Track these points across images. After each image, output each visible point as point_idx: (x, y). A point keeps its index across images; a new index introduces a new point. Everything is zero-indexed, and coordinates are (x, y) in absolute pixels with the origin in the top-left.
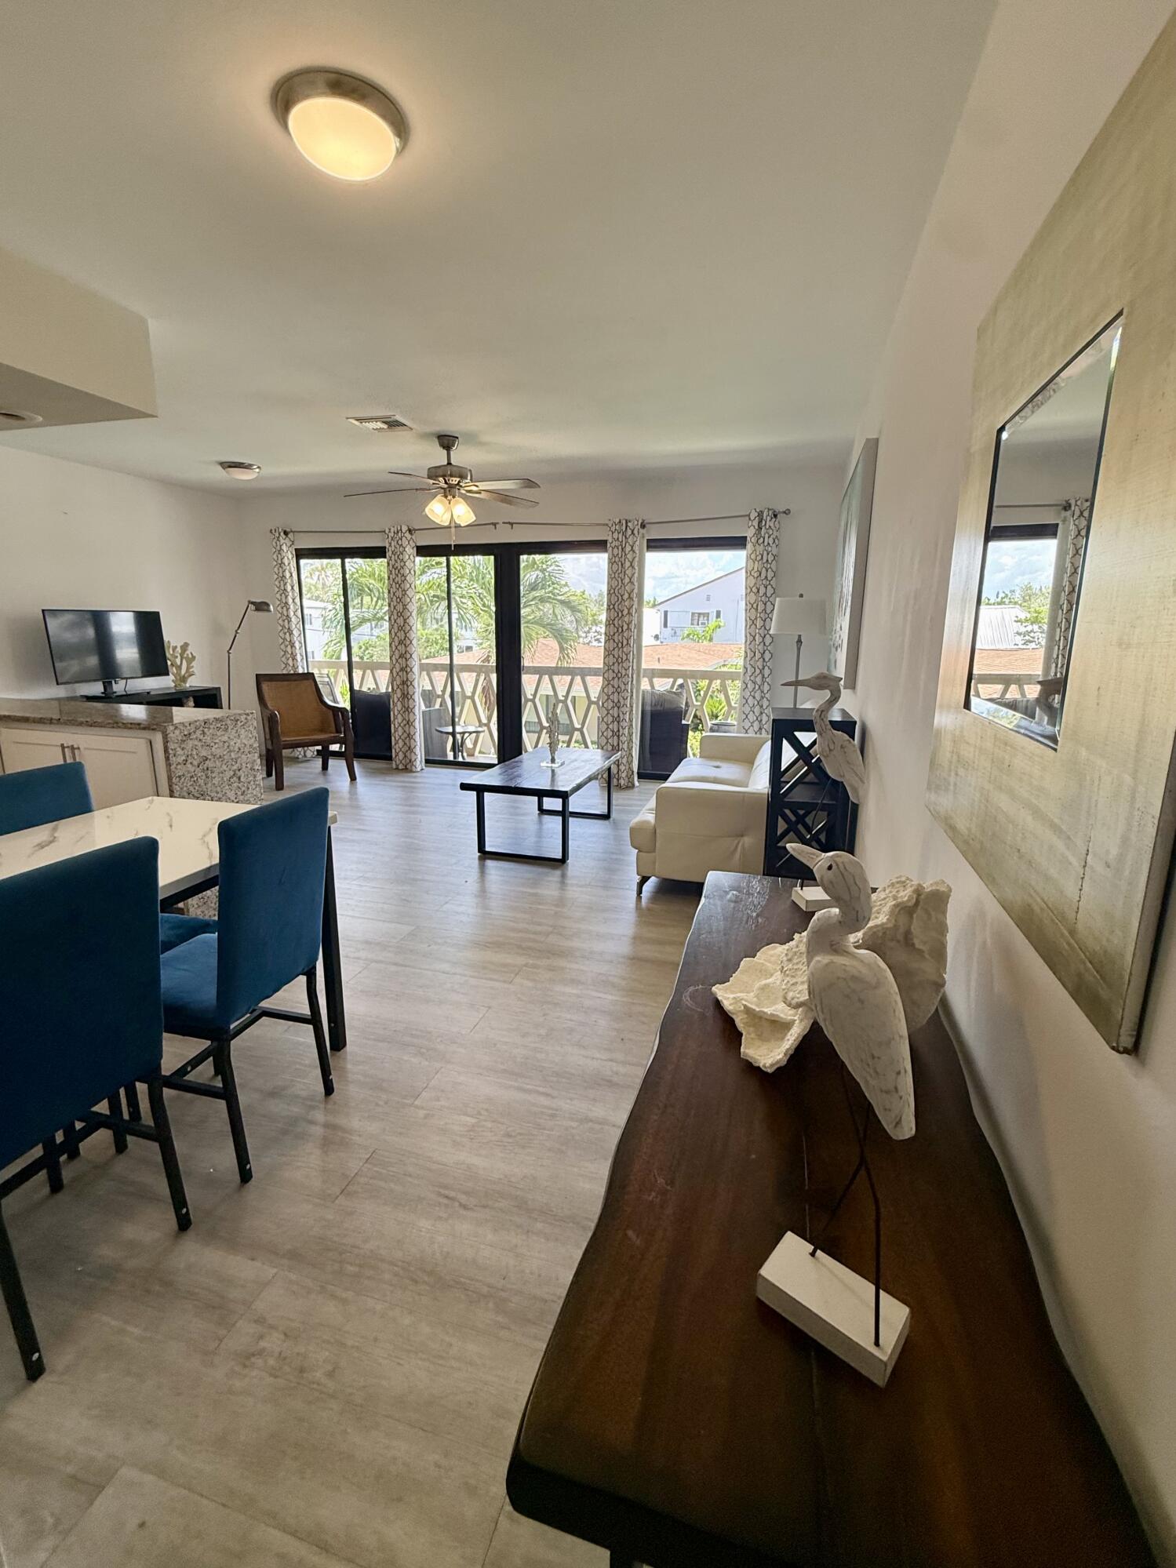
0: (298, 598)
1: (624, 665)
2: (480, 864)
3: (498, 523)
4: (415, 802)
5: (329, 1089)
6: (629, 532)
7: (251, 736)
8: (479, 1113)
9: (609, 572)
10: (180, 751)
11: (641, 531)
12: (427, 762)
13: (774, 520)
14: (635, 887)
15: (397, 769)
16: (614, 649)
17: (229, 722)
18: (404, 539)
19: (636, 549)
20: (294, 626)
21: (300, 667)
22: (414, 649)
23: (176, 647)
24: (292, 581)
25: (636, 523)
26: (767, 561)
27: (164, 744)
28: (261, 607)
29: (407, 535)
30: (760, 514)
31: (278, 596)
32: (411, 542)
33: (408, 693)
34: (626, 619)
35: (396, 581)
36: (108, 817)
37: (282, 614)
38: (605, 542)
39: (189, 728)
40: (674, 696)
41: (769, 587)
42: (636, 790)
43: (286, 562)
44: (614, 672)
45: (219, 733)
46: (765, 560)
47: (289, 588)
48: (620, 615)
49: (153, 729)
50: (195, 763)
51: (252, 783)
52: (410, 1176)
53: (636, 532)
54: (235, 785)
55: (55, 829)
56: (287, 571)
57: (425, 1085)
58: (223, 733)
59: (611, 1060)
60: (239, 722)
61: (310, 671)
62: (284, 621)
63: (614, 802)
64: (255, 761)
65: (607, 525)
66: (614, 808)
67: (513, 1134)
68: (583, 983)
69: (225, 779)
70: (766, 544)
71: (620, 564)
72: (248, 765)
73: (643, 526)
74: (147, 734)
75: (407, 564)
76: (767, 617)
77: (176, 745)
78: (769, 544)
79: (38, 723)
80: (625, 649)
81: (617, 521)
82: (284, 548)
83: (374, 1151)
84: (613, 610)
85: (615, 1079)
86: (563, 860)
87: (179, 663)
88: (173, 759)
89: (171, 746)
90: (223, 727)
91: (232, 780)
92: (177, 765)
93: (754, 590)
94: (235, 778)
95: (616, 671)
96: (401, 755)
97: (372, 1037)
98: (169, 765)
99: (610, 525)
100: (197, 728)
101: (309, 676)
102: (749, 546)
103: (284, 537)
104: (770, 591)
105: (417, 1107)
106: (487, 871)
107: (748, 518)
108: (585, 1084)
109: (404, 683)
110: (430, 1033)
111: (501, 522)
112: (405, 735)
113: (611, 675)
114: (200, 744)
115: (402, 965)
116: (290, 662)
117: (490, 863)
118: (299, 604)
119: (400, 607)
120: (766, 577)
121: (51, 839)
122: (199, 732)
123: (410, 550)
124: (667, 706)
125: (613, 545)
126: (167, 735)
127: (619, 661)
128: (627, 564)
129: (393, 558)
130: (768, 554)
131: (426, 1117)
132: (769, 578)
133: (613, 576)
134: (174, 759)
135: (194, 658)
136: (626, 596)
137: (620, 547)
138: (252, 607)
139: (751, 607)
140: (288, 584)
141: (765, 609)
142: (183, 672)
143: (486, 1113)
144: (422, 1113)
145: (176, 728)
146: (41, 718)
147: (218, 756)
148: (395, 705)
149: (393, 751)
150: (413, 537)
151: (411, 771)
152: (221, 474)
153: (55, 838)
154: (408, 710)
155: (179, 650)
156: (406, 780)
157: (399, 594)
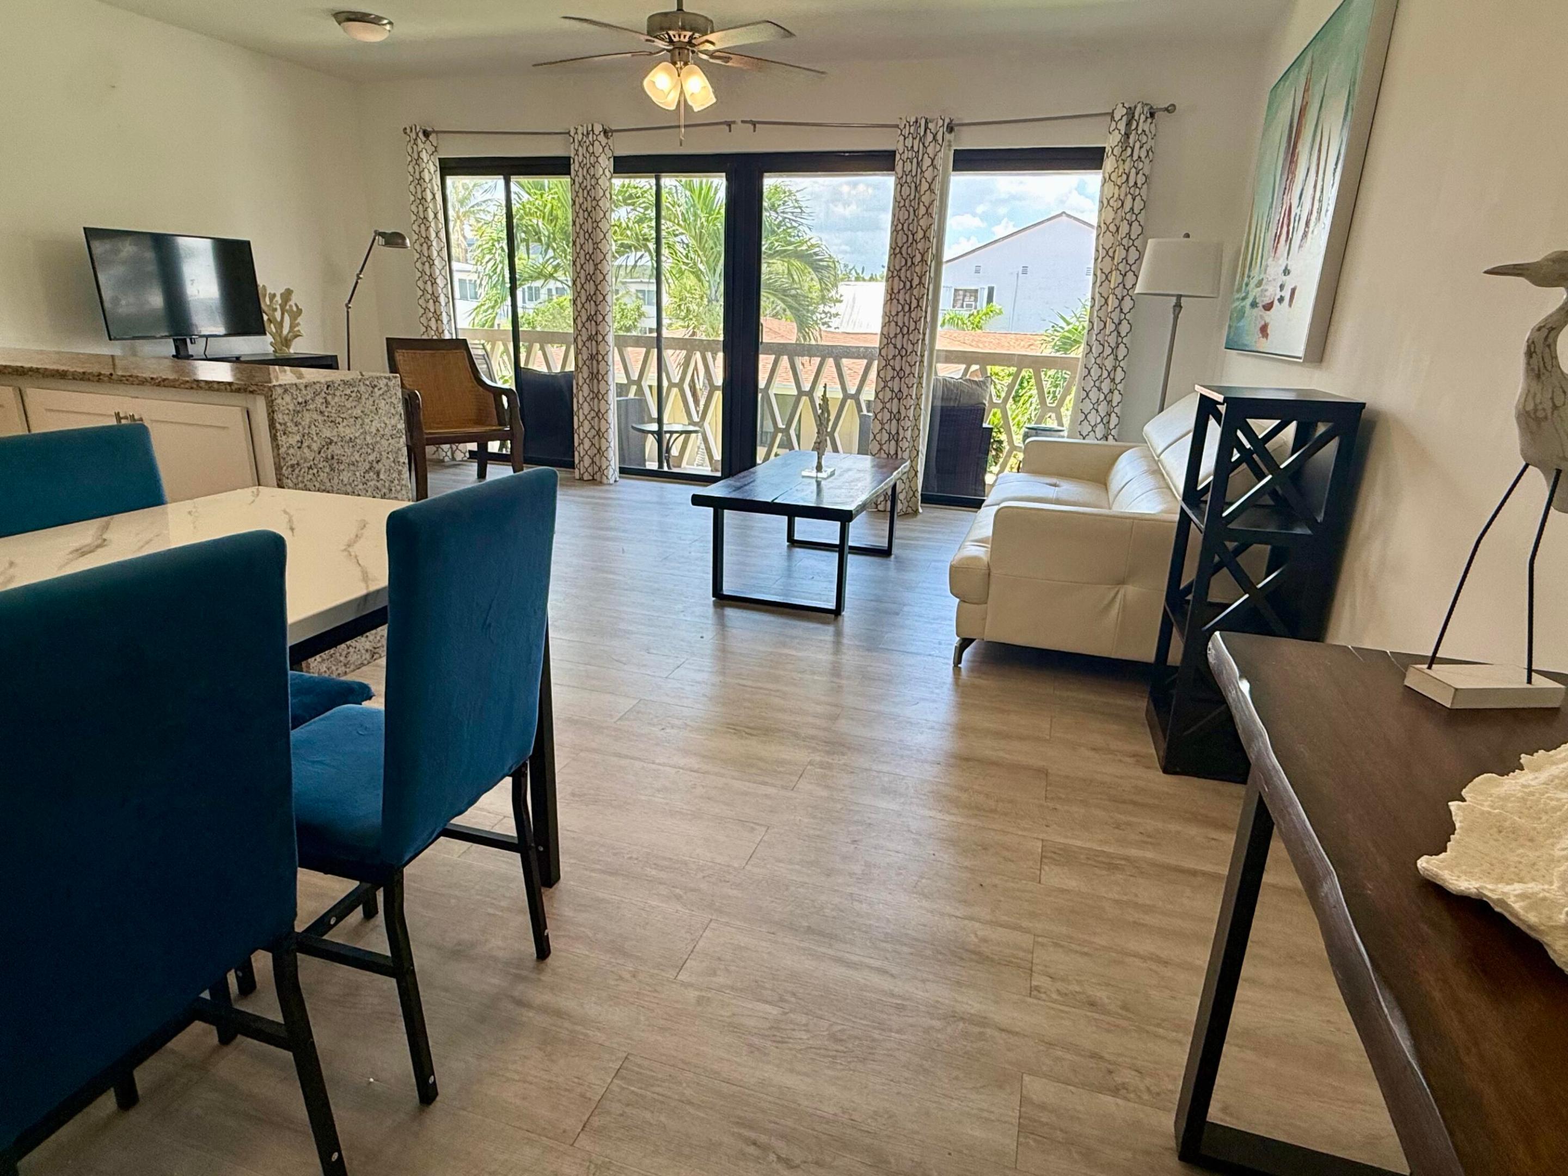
0: (443, 231)
1: (911, 337)
2: (716, 613)
3: (734, 122)
4: (612, 524)
5: (543, 950)
6: (930, 137)
7: (393, 411)
8: (782, 1000)
9: (895, 198)
10: (291, 427)
11: (947, 136)
12: (623, 471)
13: (1149, 120)
14: (951, 654)
15: (581, 479)
16: (897, 315)
17: (362, 389)
18: (596, 143)
19: (938, 162)
20: (437, 272)
21: (446, 332)
22: (608, 309)
23: (274, 295)
24: (435, 206)
25: (941, 122)
26: (1136, 183)
27: (269, 414)
28: (394, 240)
29: (602, 138)
30: (1131, 113)
31: (415, 227)
32: (607, 149)
33: (598, 373)
34: (918, 269)
35: (584, 207)
36: (190, 513)
37: (421, 253)
38: (893, 153)
39: (304, 392)
40: (974, 386)
41: (1135, 224)
42: (919, 517)
43: (427, 177)
44: (895, 347)
45: (348, 405)
46: (1131, 183)
47: (431, 215)
48: (909, 263)
49: (251, 392)
50: (315, 447)
51: (396, 482)
52: (690, 1103)
53: (939, 137)
54: (372, 483)
55: (106, 527)
56: (428, 191)
57: (690, 948)
58: (354, 404)
59: (971, 918)
60: (376, 389)
61: (460, 337)
62: (423, 264)
63: (897, 533)
64: (399, 449)
65: (897, 126)
66: (895, 542)
67: (844, 1037)
68: (901, 795)
69: (358, 474)
70: (1135, 157)
71: (913, 185)
72: (390, 456)
73: (951, 129)
74: (240, 399)
75: (600, 182)
76: (1131, 269)
77: (286, 418)
78: (1139, 157)
79: (82, 379)
80: (913, 315)
81: (913, 119)
82: (424, 155)
83: (626, 1058)
84: (899, 255)
85: (985, 949)
86: (837, 612)
87: (279, 319)
88: (282, 439)
89: (279, 417)
90: (354, 395)
91: (367, 476)
92: (288, 448)
93: (1112, 228)
94: (371, 474)
95: (899, 346)
96: (587, 461)
97: (598, 867)
98: (276, 446)
99: (902, 127)
100: (316, 394)
101: (461, 345)
102: (1109, 163)
103: (424, 139)
104: (1136, 229)
105: (684, 985)
106: (729, 623)
107: (1109, 118)
108: (940, 957)
109: (592, 357)
110: (686, 863)
111: (739, 121)
112: (593, 432)
113: (892, 351)
114: (320, 418)
115: (626, 757)
116: (433, 324)
117: (730, 612)
118: (444, 240)
119: (589, 247)
120: (1132, 209)
121: (99, 542)
122: (319, 400)
123: (606, 163)
124: (964, 401)
125: (905, 157)
126: (272, 401)
127: (905, 331)
128: (925, 186)
129: (580, 174)
130: (1137, 174)
131: (700, 1001)
132: (1136, 211)
133: (902, 204)
134: (284, 437)
135: (300, 311)
136: (920, 234)
137: (915, 160)
138: (380, 240)
139: (1104, 253)
140: (429, 210)
141: (1126, 258)
142: (285, 331)
143: (793, 999)
144: (692, 994)
145: (286, 391)
146: (84, 373)
147: (348, 438)
148: (580, 389)
149: (576, 454)
150: (610, 142)
151: (601, 483)
152: (336, 34)
153: (105, 540)
154: (598, 396)
155: (278, 299)
156: (597, 494)
157: (588, 226)
